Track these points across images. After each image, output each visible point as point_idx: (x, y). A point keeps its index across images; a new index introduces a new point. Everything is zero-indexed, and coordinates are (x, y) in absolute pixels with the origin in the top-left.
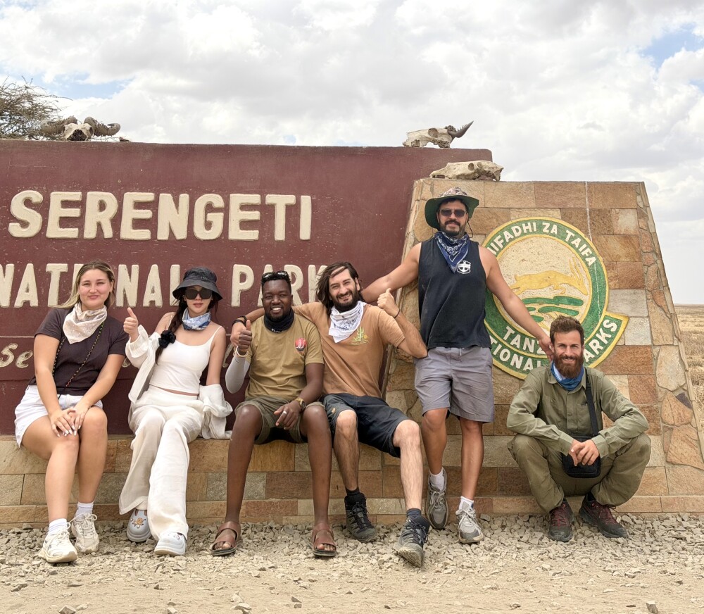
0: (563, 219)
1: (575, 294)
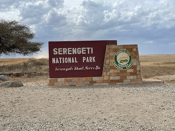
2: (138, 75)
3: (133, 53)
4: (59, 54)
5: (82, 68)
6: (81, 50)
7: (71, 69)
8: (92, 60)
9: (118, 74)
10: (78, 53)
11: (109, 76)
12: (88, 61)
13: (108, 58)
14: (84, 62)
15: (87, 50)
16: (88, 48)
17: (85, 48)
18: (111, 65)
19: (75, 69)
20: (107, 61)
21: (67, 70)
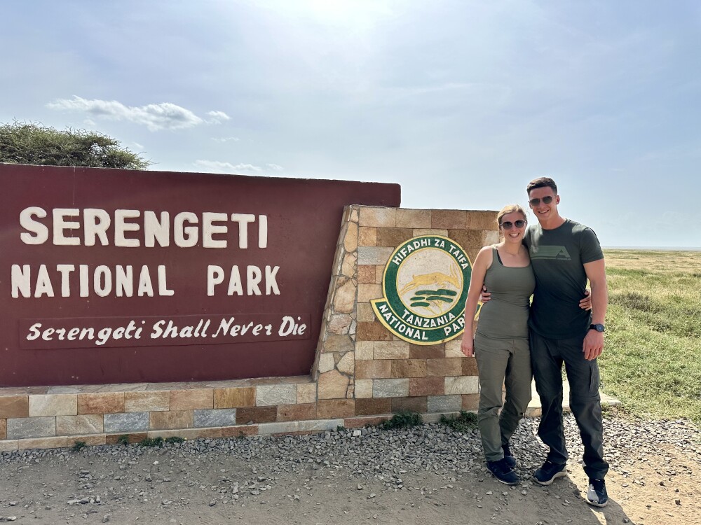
0: (449, 237)
1: (452, 288)
4: (59, 240)
5: (200, 330)
6: (200, 225)
7: (129, 331)
8: (262, 286)
9: (398, 368)
10: (180, 242)
11: (352, 376)
12: (235, 287)
13: (348, 279)
14: (211, 292)
15: (234, 227)
16: (244, 219)
17: (223, 217)
18: (363, 315)
19: (157, 333)
20: (341, 292)
21: (104, 336)
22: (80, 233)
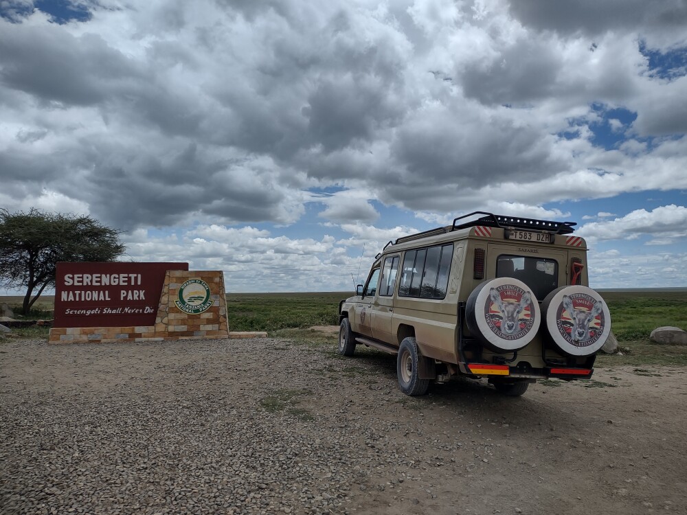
0: (202, 280)
1: (203, 296)
2: (221, 323)
3: (213, 285)
4: (76, 284)
5: (119, 311)
6: (119, 278)
7: (96, 311)
8: (139, 297)
9: (183, 322)
10: (113, 284)
11: (167, 324)
12: (130, 297)
13: (165, 293)
14: (122, 299)
15: (130, 278)
16: (133, 276)
17: (126, 275)
18: (171, 305)
19: (105, 312)
20: (163, 298)
21: (88, 313)
22: (82, 282)
